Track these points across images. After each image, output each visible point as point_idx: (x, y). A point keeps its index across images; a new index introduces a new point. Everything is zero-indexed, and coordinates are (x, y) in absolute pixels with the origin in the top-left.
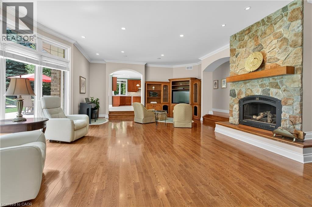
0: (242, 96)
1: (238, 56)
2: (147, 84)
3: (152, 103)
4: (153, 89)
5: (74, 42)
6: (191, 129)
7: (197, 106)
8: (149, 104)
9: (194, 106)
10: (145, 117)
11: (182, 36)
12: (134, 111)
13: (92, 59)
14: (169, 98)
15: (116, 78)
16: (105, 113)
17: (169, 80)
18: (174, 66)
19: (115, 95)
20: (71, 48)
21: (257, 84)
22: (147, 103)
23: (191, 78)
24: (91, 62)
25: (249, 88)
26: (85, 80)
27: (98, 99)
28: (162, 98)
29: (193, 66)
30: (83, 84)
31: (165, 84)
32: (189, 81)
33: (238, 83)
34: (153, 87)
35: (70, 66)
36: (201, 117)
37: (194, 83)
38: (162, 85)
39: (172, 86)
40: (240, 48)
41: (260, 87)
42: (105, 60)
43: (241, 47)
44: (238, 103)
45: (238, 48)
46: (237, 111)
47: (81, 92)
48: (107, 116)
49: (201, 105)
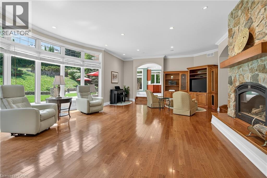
0: (236, 84)
1: (234, 37)
2: (166, 74)
3: (170, 90)
4: (172, 79)
5: (104, 49)
6: (189, 117)
7: (214, 95)
8: (167, 92)
9: (212, 94)
10: (153, 102)
11: (172, 28)
12: (147, 97)
13: (125, 59)
14: (188, 87)
15: (150, 70)
16: (133, 98)
17: (187, 69)
18: (194, 55)
19: (152, 84)
20: (102, 54)
21: (248, 68)
22: (165, 91)
23: (208, 65)
24: (124, 61)
25: (241, 74)
26: (117, 74)
27: (128, 87)
28: (180, 86)
29: (214, 52)
30: (116, 77)
31: (184, 73)
32: (206, 69)
33: (234, 68)
34: (172, 77)
35: (101, 65)
36: (218, 107)
37: (212, 71)
38: (180, 74)
39: (190, 75)
40: (235, 27)
41: (250, 72)
42: (132, 58)
43: (236, 25)
44: (234, 92)
45: (234, 27)
46: (233, 102)
47: (112, 82)
48: (134, 100)
49: (218, 94)
